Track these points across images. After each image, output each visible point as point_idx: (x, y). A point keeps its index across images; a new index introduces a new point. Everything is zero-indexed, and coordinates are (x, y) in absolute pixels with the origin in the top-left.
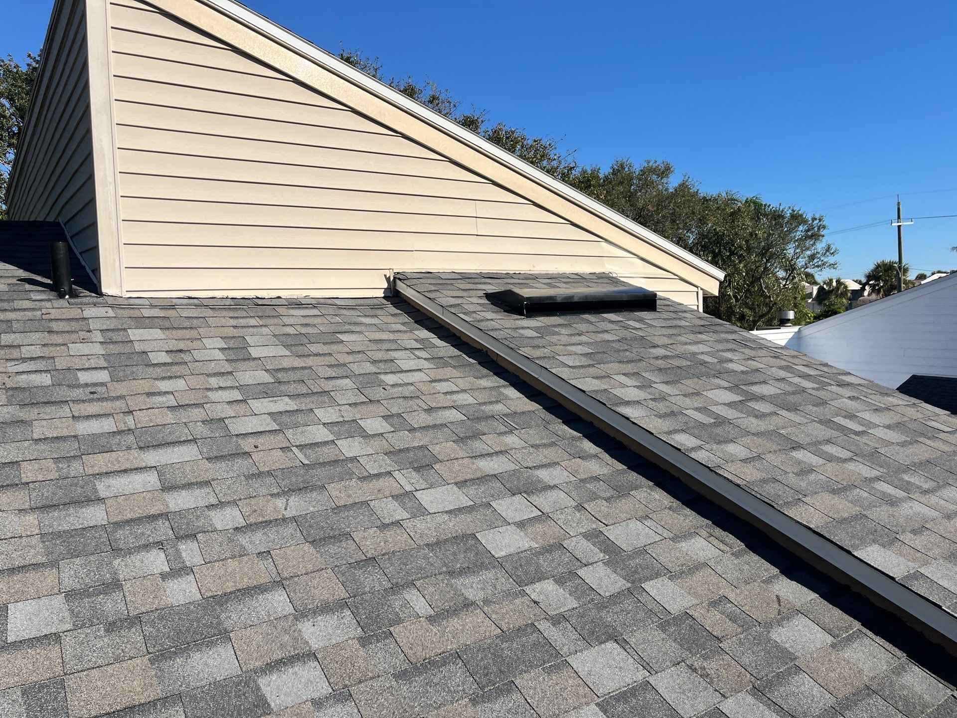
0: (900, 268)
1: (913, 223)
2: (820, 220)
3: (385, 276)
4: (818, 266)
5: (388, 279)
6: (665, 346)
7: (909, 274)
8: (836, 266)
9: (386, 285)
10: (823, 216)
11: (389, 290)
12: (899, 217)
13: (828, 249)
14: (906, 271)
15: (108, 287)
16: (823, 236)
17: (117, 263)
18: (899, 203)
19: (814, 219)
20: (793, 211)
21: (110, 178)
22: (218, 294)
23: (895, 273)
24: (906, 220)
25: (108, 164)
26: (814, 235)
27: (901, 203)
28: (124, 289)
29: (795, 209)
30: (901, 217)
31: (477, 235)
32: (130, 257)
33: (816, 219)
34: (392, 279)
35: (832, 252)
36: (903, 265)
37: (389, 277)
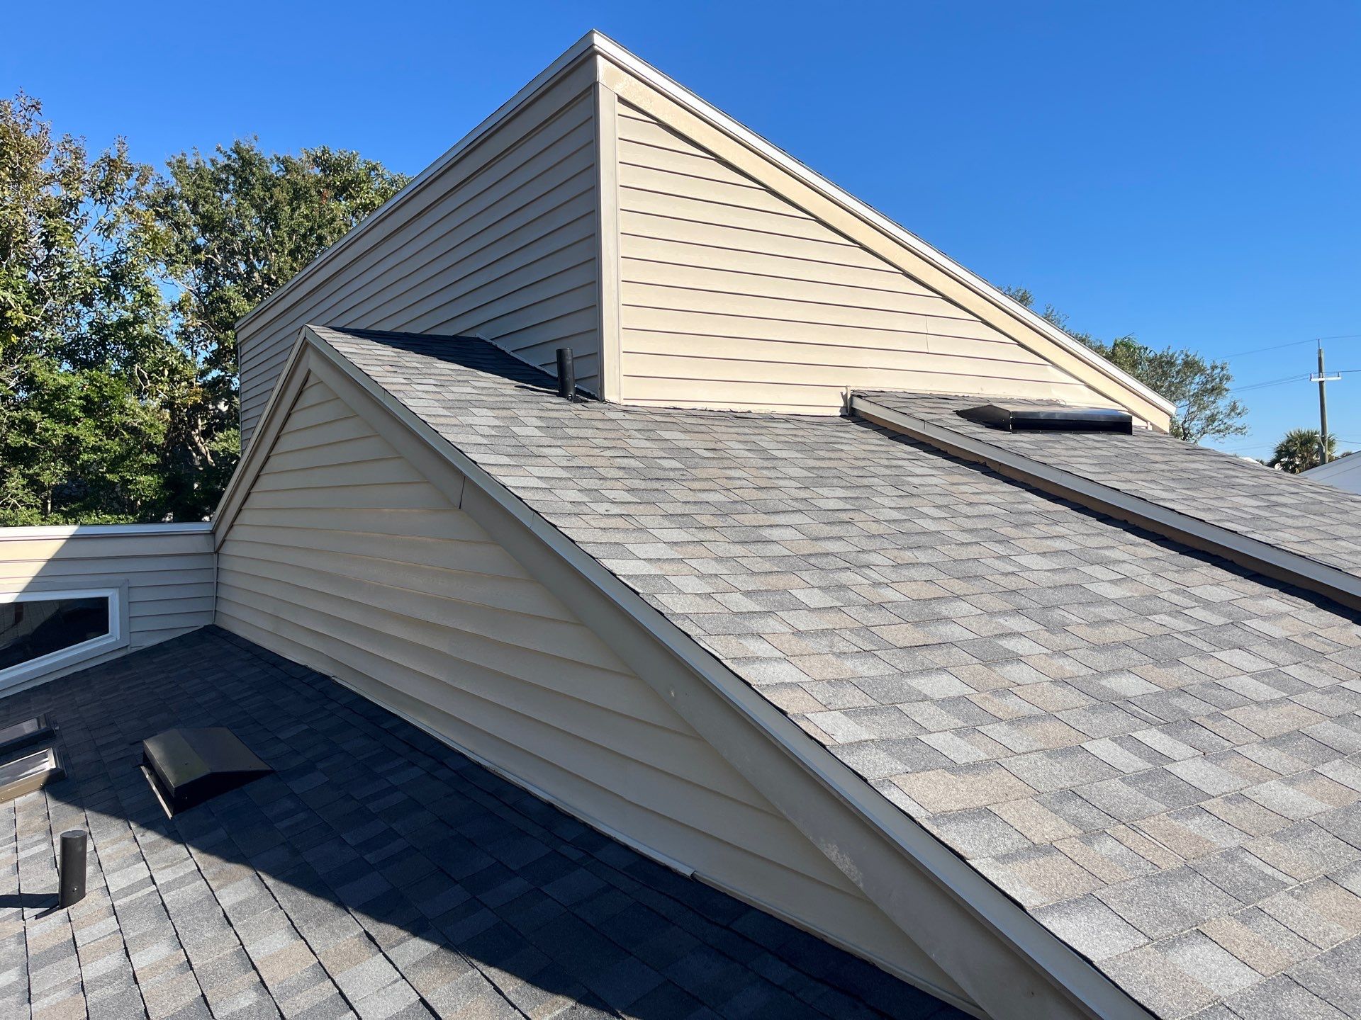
0: (1323, 439)
1: (1340, 378)
2: (1222, 369)
3: (842, 393)
4: (1219, 431)
5: (845, 397)
6: (1165, 463)
7: (1335, 448)
8: (1244, 431)
9: (842, 404)
10: (1226, 363)
11: (845, 409)
12: (1320, 370)
13: (1234, 408)
14: (1331, 444)
15: (609, 395)
16: (1227, 390)
17: (617, 371)
18: (1320, 351)
19: (1214, 368)
20: (1187, 356)
21: (614, 287)
22: (699, 406)
23: (1317, 447)
24: (1330, 374)
25: (614, 272)
26: (1214, 390)
27: (1323, 351)
28: (623, 397)
29: (1189, 354)
30: (1324, 370)
31: (928, 353)
32: (630, 365)
33: (1216, 367)
34: (849, 396)
35: (1238, 411)
36: (1328, 435)
37: (846, 394)
